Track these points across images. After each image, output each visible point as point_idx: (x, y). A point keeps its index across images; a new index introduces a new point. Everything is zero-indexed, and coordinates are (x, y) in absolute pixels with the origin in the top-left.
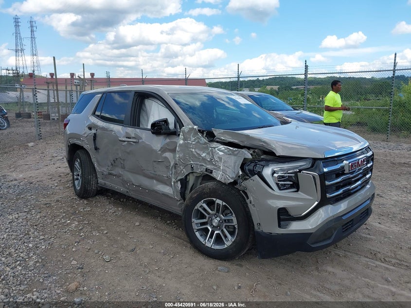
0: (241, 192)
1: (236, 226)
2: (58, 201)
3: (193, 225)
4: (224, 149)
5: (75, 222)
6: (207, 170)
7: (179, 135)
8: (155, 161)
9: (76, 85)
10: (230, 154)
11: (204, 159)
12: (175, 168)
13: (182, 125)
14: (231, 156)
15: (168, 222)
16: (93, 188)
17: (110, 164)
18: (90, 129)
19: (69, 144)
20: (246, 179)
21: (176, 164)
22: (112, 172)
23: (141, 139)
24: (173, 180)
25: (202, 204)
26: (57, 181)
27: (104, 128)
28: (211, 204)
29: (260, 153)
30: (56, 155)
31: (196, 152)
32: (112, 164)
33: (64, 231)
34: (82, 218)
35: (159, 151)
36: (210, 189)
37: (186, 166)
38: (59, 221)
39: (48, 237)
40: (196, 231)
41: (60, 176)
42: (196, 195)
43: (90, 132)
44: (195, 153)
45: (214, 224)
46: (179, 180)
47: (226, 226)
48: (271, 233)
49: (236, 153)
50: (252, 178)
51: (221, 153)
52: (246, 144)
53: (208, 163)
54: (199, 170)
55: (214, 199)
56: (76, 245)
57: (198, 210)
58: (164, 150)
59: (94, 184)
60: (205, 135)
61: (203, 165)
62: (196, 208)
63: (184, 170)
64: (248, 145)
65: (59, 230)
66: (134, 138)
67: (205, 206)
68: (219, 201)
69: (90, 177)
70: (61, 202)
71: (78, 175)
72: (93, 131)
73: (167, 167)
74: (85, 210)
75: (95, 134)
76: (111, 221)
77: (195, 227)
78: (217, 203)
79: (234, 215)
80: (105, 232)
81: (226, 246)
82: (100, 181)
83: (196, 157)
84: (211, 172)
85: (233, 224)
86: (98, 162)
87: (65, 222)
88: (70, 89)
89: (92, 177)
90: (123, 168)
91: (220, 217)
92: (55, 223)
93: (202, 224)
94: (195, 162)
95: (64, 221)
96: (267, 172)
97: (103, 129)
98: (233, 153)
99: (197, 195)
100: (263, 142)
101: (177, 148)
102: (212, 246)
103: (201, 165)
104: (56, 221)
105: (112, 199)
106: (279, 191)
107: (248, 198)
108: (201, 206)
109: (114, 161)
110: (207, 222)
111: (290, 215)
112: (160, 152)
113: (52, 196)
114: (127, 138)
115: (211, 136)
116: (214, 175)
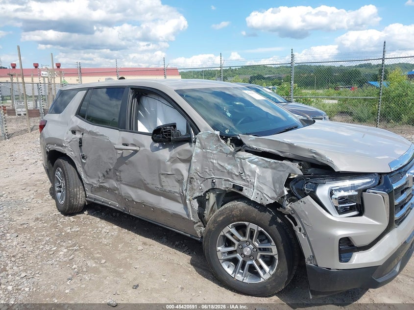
0: (285, 216)
1: (276, 257)
2: (37, 219)
3: (219, 254)
4: (257, 160)
5: (63, 248)
6: (234, 186)
7: (195, 142)
8: (163, 174)
9: (44, 78)
10: (267, 167)
11: (230, 173)
12: (191, 182)
13: (197, 130)
14: (268, 169)
15: (177, 243)
16: (80, 202)
17: (101, 175)
18: (74, 132)
19: (48, 151)
20: (294, 201)
21: (192, 178)
22: (105, 184)
23: (144, 146)
24: (188, 197)
25: (229, 230)
26: (33, 192)
27: (93, 132)
28: (241, 229)
29: (307, 165)
30: (27, 158)
31: (218, 163)
32: (104, 176)
33: (50, 262)
34: (70, 242)
35: (168, 161)
36: (240, 211)
37: (205, 180)
38: (42, 249)
39: (31, 273)
40: (223, 262)
41: (35, 185)
42: (221, 218)
43: (74, 136)
44: (217, 165)
45: (246, 253)
46: (196, 198)
47: (261, 255)
48: (330, 269)
49: (274, 165)
50: (303, 200)
51: (254, 166)
52: (288, 154)
53: (235, 177)
54: (224, 186)
55: (246, 223)
56: (68, 283)
57: (224, 236)
58: (174, 160)
59: (81, 197)
60: (229, 142)
61: (228, 181)
62: (222, 233)
63: (202, 185)
64: (291, 157)
65: (44, 262)
66: (133, 145)
67: (234, 231)
68: (252, 226)
69: (75, 190)
70: (41, 220)
71: (60, 187)
72: (78, 135)
73: (180, 182)
74: (73, 230)
75: (80, 139)
76: (106, 245)
77: (221, 257)
78: (250, 228)
79: (273, 243)
80: (103, 261)
81: (262, 280)
82: (88, 194)
83: (218, 170)
84: (241, 189)
85: (271, 254)
86: (85, 172)
87: (50, 250)
88: (38, 82)
89: (78, 189)
90: (119, 180)
91: (253, 245)
92: (37, 252)
93: (230, 253)
94: (217, 176)
95: (48, 248)
96: (322, 192)
97: (91, 133)
98: (270, 166)
99: (224, 218)
100: (314, 153)
101: (193, 158)
102: (243, 279)
103: (225, 180)
104: (38, 248)
105: (103, 214)
106: (338, 215)
107: (296, 224)
108: (229, 232)
109: (107, 172)
110: (236, 251)
111: (353, 246)
112: (169, 163)
113: (29, 212)
114: (124, 144)
115: (238, 144)
116: (246, 193)
